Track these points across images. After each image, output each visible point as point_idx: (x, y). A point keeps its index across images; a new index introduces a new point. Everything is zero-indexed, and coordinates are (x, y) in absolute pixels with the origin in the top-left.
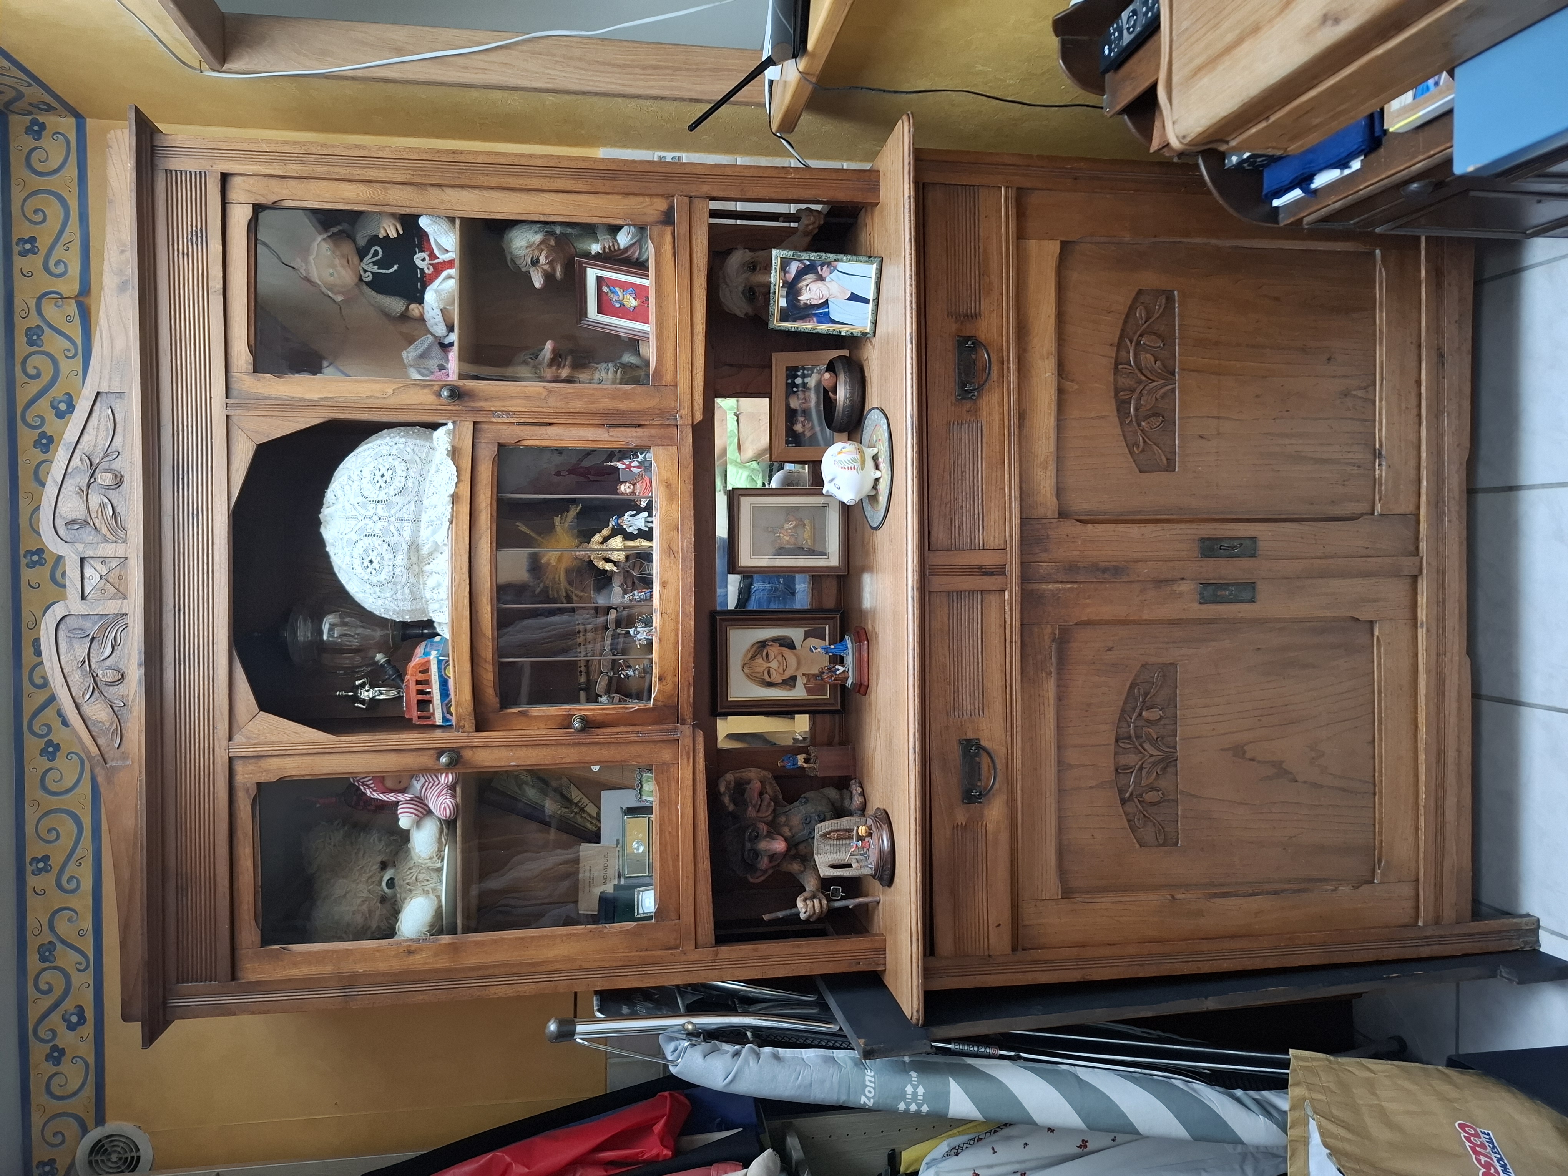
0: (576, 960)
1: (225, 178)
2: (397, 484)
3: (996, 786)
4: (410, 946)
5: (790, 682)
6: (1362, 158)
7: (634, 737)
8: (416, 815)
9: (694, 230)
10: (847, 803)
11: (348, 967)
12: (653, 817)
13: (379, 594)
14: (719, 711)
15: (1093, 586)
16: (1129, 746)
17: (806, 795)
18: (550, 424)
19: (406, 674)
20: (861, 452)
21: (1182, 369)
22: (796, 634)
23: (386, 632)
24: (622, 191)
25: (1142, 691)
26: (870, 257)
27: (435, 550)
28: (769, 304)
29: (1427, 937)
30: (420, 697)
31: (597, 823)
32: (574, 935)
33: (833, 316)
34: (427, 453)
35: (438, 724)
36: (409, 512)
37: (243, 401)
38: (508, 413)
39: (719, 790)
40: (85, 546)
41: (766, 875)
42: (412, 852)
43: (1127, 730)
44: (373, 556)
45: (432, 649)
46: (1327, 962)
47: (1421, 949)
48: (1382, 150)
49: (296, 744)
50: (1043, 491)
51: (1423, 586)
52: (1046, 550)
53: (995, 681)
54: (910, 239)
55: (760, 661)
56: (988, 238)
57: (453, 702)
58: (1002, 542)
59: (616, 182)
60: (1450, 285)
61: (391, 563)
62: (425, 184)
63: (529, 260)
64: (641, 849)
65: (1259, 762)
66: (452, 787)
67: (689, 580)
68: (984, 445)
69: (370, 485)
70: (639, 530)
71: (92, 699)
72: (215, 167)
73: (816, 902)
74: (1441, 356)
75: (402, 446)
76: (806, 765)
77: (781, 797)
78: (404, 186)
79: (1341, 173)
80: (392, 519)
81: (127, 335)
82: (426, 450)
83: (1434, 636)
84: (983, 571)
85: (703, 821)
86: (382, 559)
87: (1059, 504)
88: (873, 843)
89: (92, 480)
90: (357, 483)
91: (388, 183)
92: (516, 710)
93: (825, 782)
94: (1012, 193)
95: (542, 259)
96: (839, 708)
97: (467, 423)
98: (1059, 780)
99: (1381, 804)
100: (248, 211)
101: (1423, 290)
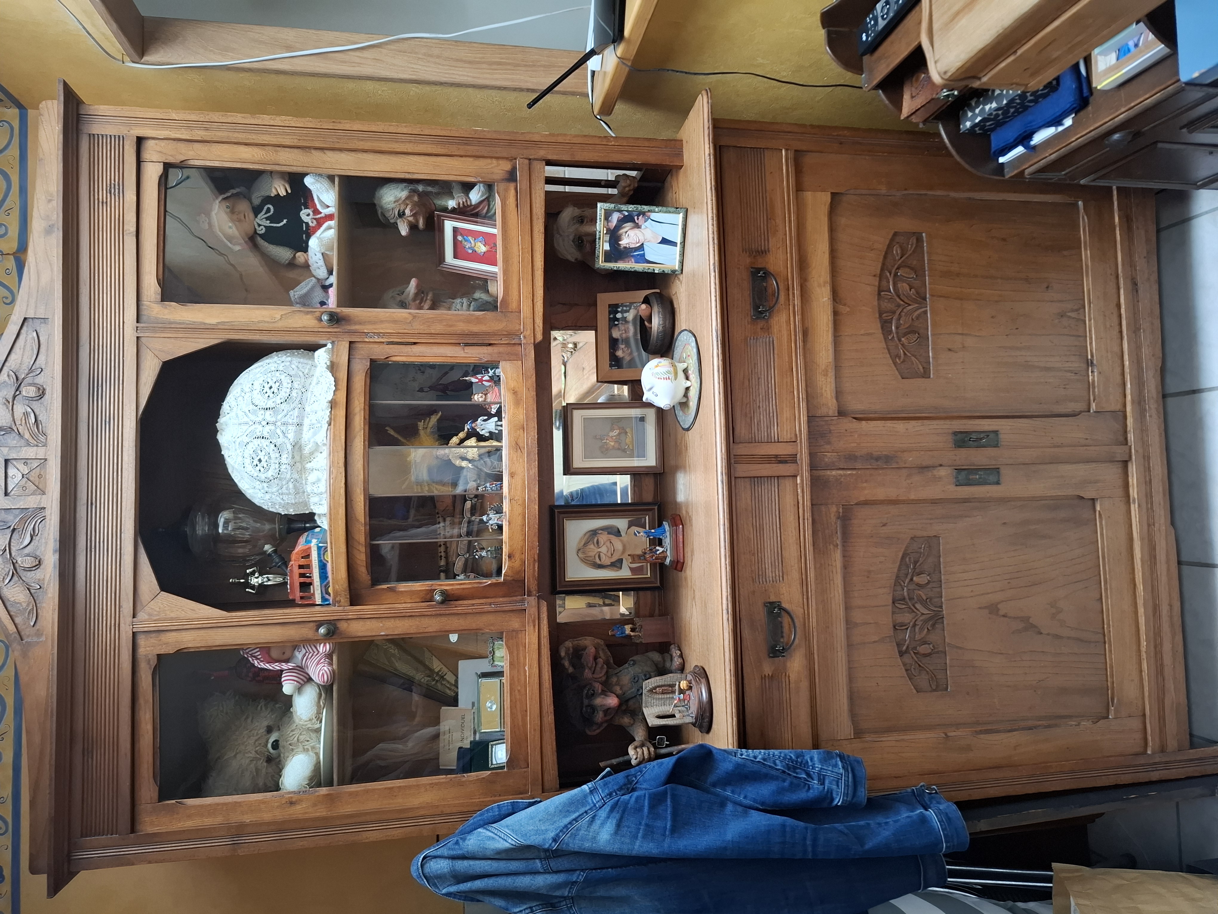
0: (437, 806)
1: (140, 141)
2: (283, 394)
3: (797, 641)
4: (291, 797)
5: (617, 564)
6: (1073, 115)
7: (487, 608)
8: (297, 682)
9: (533, 186)
10: (668, 664)
11: (237, 818)
12: (504, 680)
13: (267, 489)
14: (558, 589)
15: (868, 472)
16: (904, 606)
17: (635, 658)
18: (415, 343)
19: (290, 561)
20: (673, 366)
21: (932, 295)
22: (621, 523)
23: (273, 526)
24: (474, 154)
25: (912, 560)
26: (677, 208)
27: (316, 450)
28: (595, 248)
29: (1155, 763)
30: (302, 580)
31: (455, 689)
32: (436, 784)
33: (648, 257)
34: (310, 370)
35: (317, 603)
36: (293, 418)
37: (152, 325)
38: (378, 334)
39: (560, 656)
40: (9, 450)
41: (602, 728)
42: (294, 716)
43: (901, 593)
44: (261, 456)
45: (312, 538)
46: (1075, 787)
47: (1152, 774)
48: (1090, 108)
49: (192, 620)
50: (825, 395)
51: (1133, 469)
52: (829, 443)
53: (792, 553)
54: (711, 188)
55: (592, 546)
56: (772, 190)
57: (331, 584)
58: (793, 435)
59: (469, 147)
60: (1138, 228)
61: (277, 461)
62: (309, 148)
63: (397, 213)
64: (494, 707)
65: (1010, 618)
66: (329, 656)
67: (533, 471)
68: (776, 356)
69: (259, 395)
70: (490, 433)
71: (12, 583)
72: (132, 132)
73: (645, 749)
74: (1135, 284)
75: (289, 363)
76: (632, 634)
77: (612, 661)
78: (292, 150)
79: (1056, 130)
80: (279, 424)
81: (52, 270)
82: (308, 367)
83: (1144, 510)
84: (780, 460)
85: (547, 681)
86: (270, 458)
87: (838, 405)
88: (693, 696)
89: (18, 393)
90: (248, 394)
91: (279, 146)
92: (385, 586)
93: (648, 648)
94: (791, 154)
95: (408, 212)
96: (659, 585)
97: (343, 343)
98: (848, 637)
99: (1110, 651)
100: (160, 168)
101: (1118, 232)
